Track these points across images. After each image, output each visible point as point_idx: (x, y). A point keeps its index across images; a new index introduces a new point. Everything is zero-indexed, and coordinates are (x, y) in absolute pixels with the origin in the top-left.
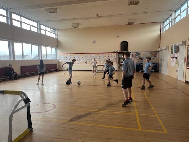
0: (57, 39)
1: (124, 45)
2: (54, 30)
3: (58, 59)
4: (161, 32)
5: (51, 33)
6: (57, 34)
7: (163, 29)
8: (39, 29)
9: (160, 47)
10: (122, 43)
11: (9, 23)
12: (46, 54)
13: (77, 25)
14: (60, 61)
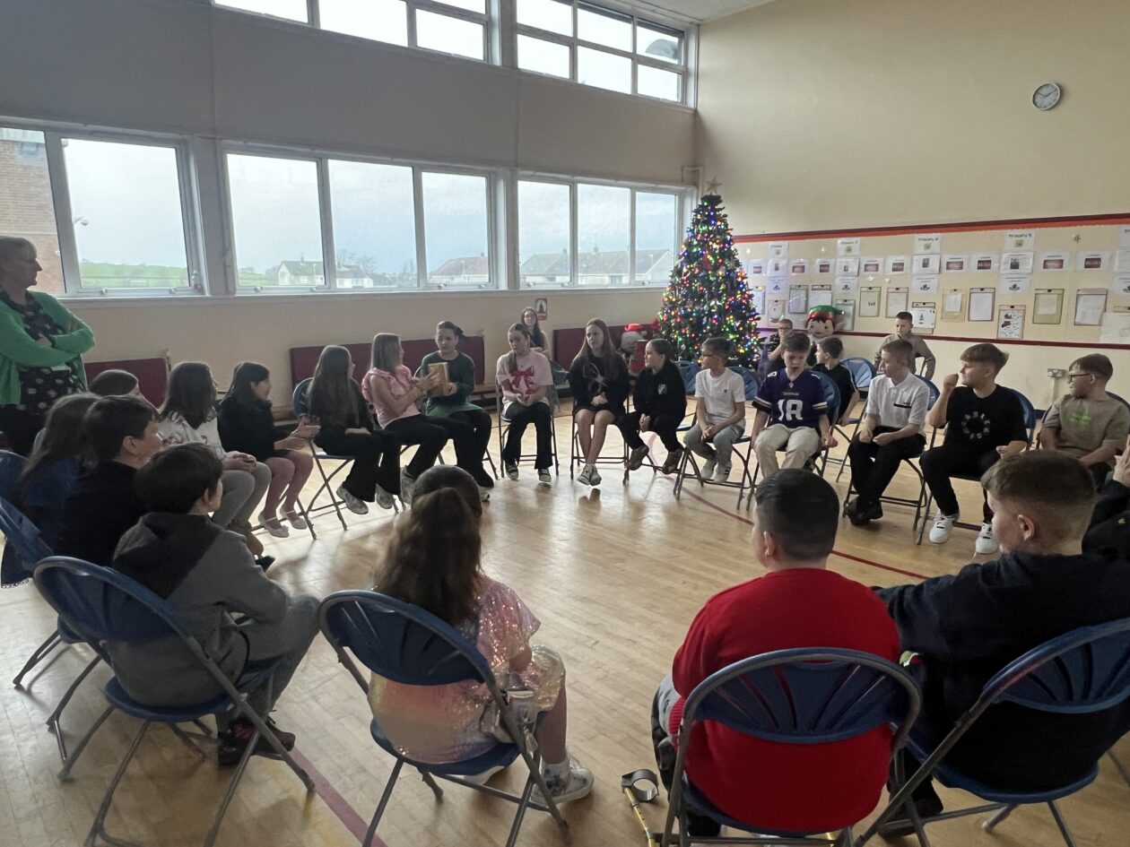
0: (695, 112)
2: (675, 40)
5: (637, 59)
6: (692, 64)
8: (503, 28)
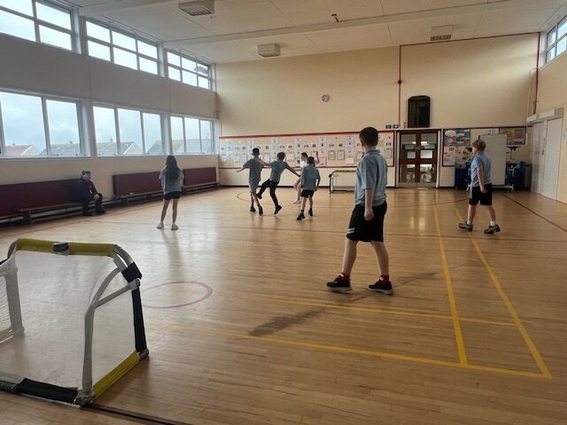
0: (216, 93)
1: (420, 109)
2: (206, 68)
3: (217, 153)
4: (541, 64)
5: (198, 75)
6: (213, 77)
7: (547, 53)
8: (163, 64)
9: (534, 113)
10: (412, 101)
11: (79, 51)
12: (182, 139)
13: (272, 51)
14: (224, 159)
